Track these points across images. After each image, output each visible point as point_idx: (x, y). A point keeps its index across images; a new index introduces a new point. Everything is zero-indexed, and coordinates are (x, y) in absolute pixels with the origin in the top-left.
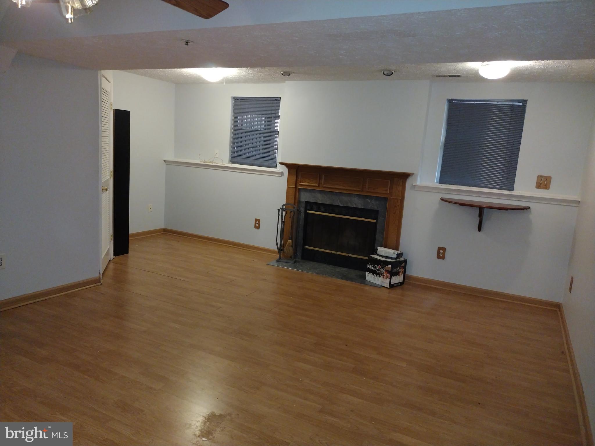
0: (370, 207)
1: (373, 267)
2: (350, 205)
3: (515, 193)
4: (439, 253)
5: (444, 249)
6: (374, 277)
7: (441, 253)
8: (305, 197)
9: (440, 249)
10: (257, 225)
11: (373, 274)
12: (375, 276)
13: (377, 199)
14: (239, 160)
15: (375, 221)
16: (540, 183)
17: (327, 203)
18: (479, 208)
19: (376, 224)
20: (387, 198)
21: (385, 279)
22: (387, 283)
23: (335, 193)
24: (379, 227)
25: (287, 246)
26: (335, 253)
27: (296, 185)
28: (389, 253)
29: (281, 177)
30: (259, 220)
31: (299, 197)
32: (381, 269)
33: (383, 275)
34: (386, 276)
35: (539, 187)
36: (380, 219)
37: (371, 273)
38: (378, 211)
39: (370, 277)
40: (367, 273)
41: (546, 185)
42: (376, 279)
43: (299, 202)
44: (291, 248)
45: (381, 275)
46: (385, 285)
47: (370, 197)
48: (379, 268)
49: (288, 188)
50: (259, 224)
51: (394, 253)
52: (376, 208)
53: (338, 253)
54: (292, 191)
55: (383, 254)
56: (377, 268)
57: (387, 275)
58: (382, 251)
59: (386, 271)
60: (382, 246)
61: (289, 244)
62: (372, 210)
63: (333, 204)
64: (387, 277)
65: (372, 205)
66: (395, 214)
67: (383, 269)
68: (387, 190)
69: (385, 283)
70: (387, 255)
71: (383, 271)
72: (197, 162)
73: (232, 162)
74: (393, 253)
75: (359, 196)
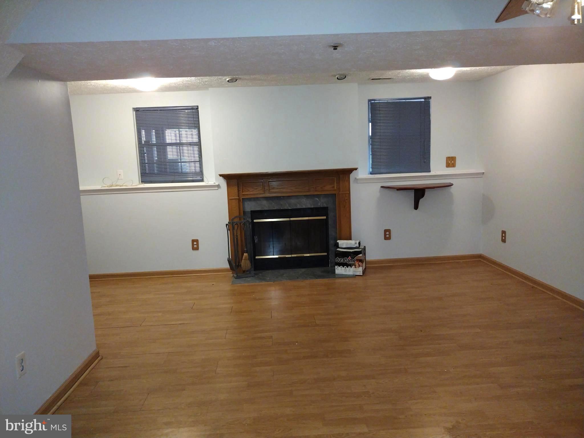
0: (320, 205)
1: (342, 260)
2: (299, 207)
3: (432, 173)
4: (385, 235)
5: (389, 231)
6: (344, 270)
7: (388, 235)
8: (250, 207)
9: (386, 231)
10: (195, 246)
11: (343, 267)
12: (345, 268)
13: (326, 196)
14: (152, 179)
15: (325, 217)
16: (448, 163)
17: (275, 209)
18: (414, 190)
19: (326, 220)
20: (336, 194)
21: (357, 268)
22: (360, 272)
23: (282, 197)
24: (330, 222)
25: (244, 260)
26: (290, 256)
27: (239, 196)
28: (350, 244)
29: (218, 189)
30: (197, 241)
31: (244, 208)
32: (351, 260)
33: (354, 265)
34: (357, 265)
35: (448, 166)
36: (331, 214)
37: (341, 266)
38: (328, 207)
39: (339, 270)
40: (336, 267)
41: (453, 164)
42: (348, 270)
43: (244, 212)
44: (248, 262)
45: (353, 265)
46: (358, 274)
47: (318, 196)
48: (349, 260)
49: (230, 200)
50: (198, 244)
51: (356, 243)
52: (325, 205)
53: (293, 256)
54: (235, 203)
55: (344, 246)
56: (347, 260)
57: (359, 264)
58: (343, 244)
59: (357, 260)
60: (340, 239)
61: (246, 257)
62: (321, 207)
63: (282, 209)
64: (359, 266)
65: (321, 203)
66: (344, 207)
67: (354, 260)
68: (334, 187)
69: (357, 272)
70: (349, 246)
71: (354, 261)
72: (99, 187)
73: (143, 182)
74: (354, 243)
75: (307, 196)
